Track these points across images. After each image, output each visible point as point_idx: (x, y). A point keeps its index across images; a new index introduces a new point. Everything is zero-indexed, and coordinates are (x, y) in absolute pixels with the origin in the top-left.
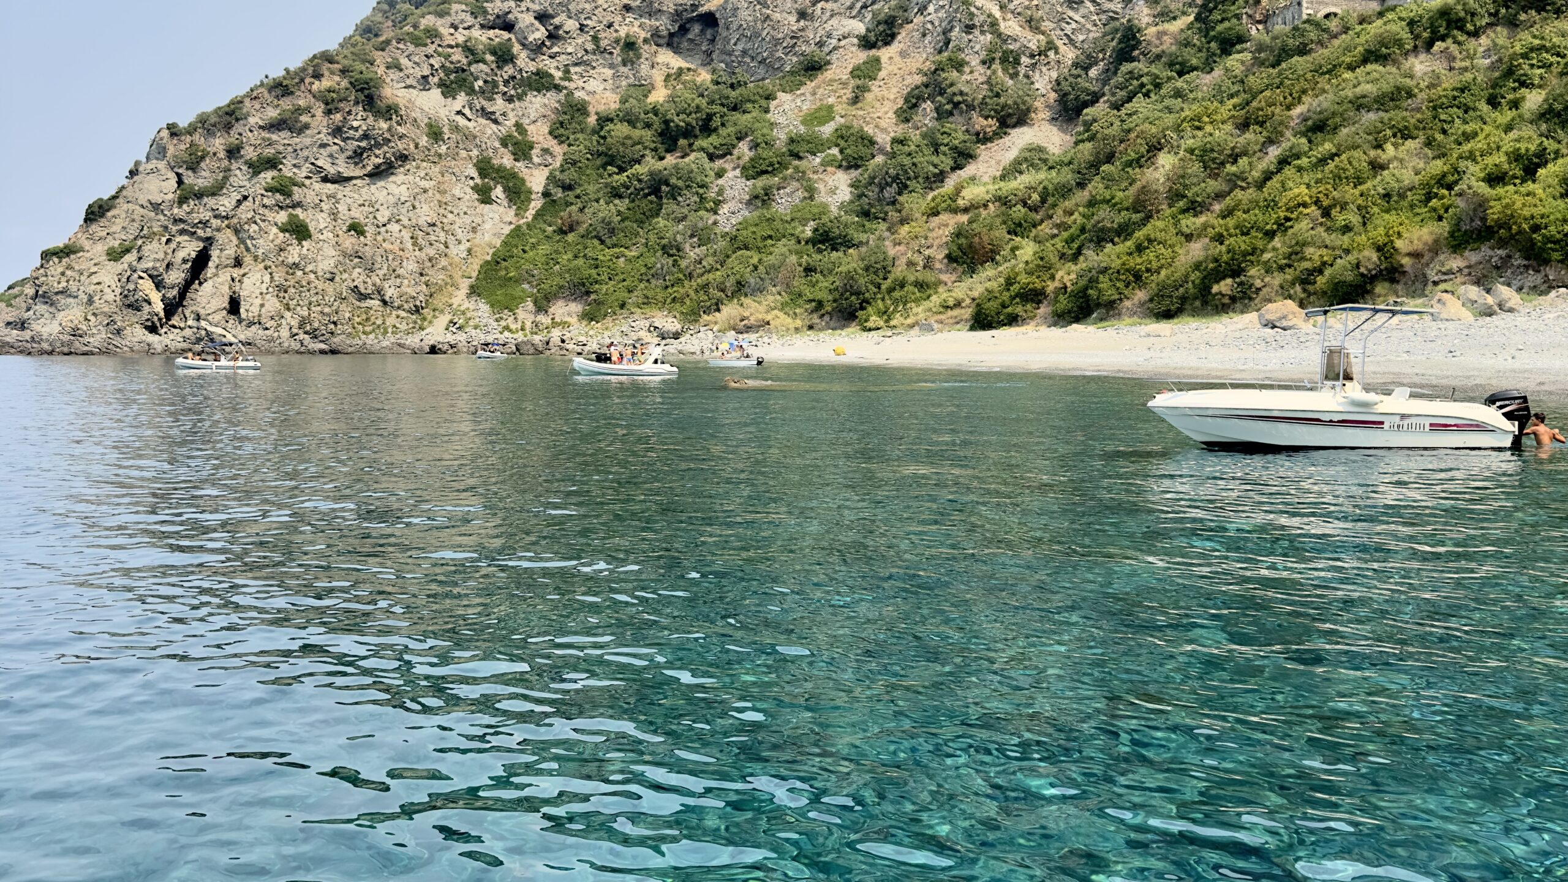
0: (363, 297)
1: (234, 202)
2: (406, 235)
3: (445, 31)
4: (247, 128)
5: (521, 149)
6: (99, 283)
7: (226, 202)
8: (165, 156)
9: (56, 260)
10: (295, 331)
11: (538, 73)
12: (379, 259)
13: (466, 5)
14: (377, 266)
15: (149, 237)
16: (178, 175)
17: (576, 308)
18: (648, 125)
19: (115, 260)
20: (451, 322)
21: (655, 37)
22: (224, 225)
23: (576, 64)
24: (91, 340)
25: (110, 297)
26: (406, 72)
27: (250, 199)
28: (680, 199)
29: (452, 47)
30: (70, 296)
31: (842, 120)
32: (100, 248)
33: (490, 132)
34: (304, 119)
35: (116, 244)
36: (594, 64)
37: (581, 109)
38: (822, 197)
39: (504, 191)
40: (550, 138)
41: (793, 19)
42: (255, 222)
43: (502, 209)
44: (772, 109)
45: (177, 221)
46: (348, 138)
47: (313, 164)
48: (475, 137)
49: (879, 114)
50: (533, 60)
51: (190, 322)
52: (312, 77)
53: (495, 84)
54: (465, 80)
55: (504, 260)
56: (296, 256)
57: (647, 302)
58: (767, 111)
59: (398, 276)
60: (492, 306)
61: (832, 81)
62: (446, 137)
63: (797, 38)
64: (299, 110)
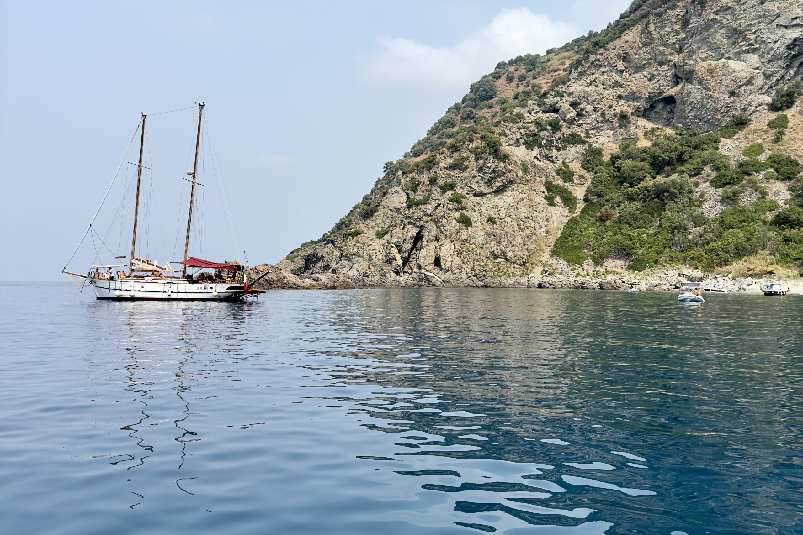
0: (496, 257)
1: (434, 207)
2: (515, 223)
3: (526, 115)
4: (439, 169)
5: (568, 176)
6: (374, 250)
7: (430, 207)
8: (400, 184)
9: (351, 238)
10: (469, 275)
11: (572, 135)
12: (503, 237)
13: (535, 101)
14: (502, 240)
15: (394, 226)
16: (407, 194)
17: (619, 263)
18: (643, 160)
19: (381, 238)
20: (544, 270)
21: (638, 113)
22: (429, 219)
23: (592, 129)
24: (373, 279)
25: (380, 257)
26: (509, 137)
27: (442, 205)
28: (676, 200)
29: (529, 123)
30: (359, 256)
31: (770, 153)
32: (372, 232)
33: (550, 167)
34: (466, 163)
35: (380, 229)
36: (602, 128)
37: (598, 153)
38: (770, 197)
39: (561, 199)
40: (582, 169)
41: (726, 96)
42: (445, 218)
43: (560, 209)
44: (720, 147)
45: (408, 217)
46: (486, 173)
47: (469, 187)
48: (544, 170)
49: (795, 148)
50: (569, 128)
51: (415, 270)
52: (469, 141)
53: (552, 142)
54: (537, 140)
55: (569, 236)
56: (466, 235)
57: (672, 260)
58: (717, 149)
59: (513, 246)
60: (568, 262)
61: (755, 131)
62: (530, 171)
63: (730, 107)
64: (463, 159)
